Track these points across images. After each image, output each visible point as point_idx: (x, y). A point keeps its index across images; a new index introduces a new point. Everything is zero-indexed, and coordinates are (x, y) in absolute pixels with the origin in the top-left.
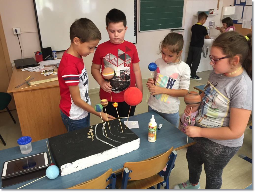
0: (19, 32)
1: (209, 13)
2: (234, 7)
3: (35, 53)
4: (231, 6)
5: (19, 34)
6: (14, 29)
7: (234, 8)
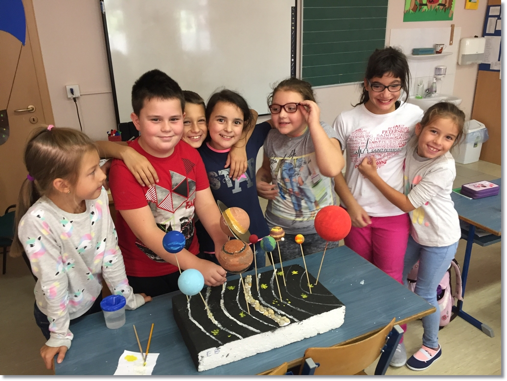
0: (77, 94)
1: (434, 51)
2: (483, 38)
3: (108, 132)
4: (476, 37)
5: (77, 96)
6: (68, 88)
7: (483, 41)
